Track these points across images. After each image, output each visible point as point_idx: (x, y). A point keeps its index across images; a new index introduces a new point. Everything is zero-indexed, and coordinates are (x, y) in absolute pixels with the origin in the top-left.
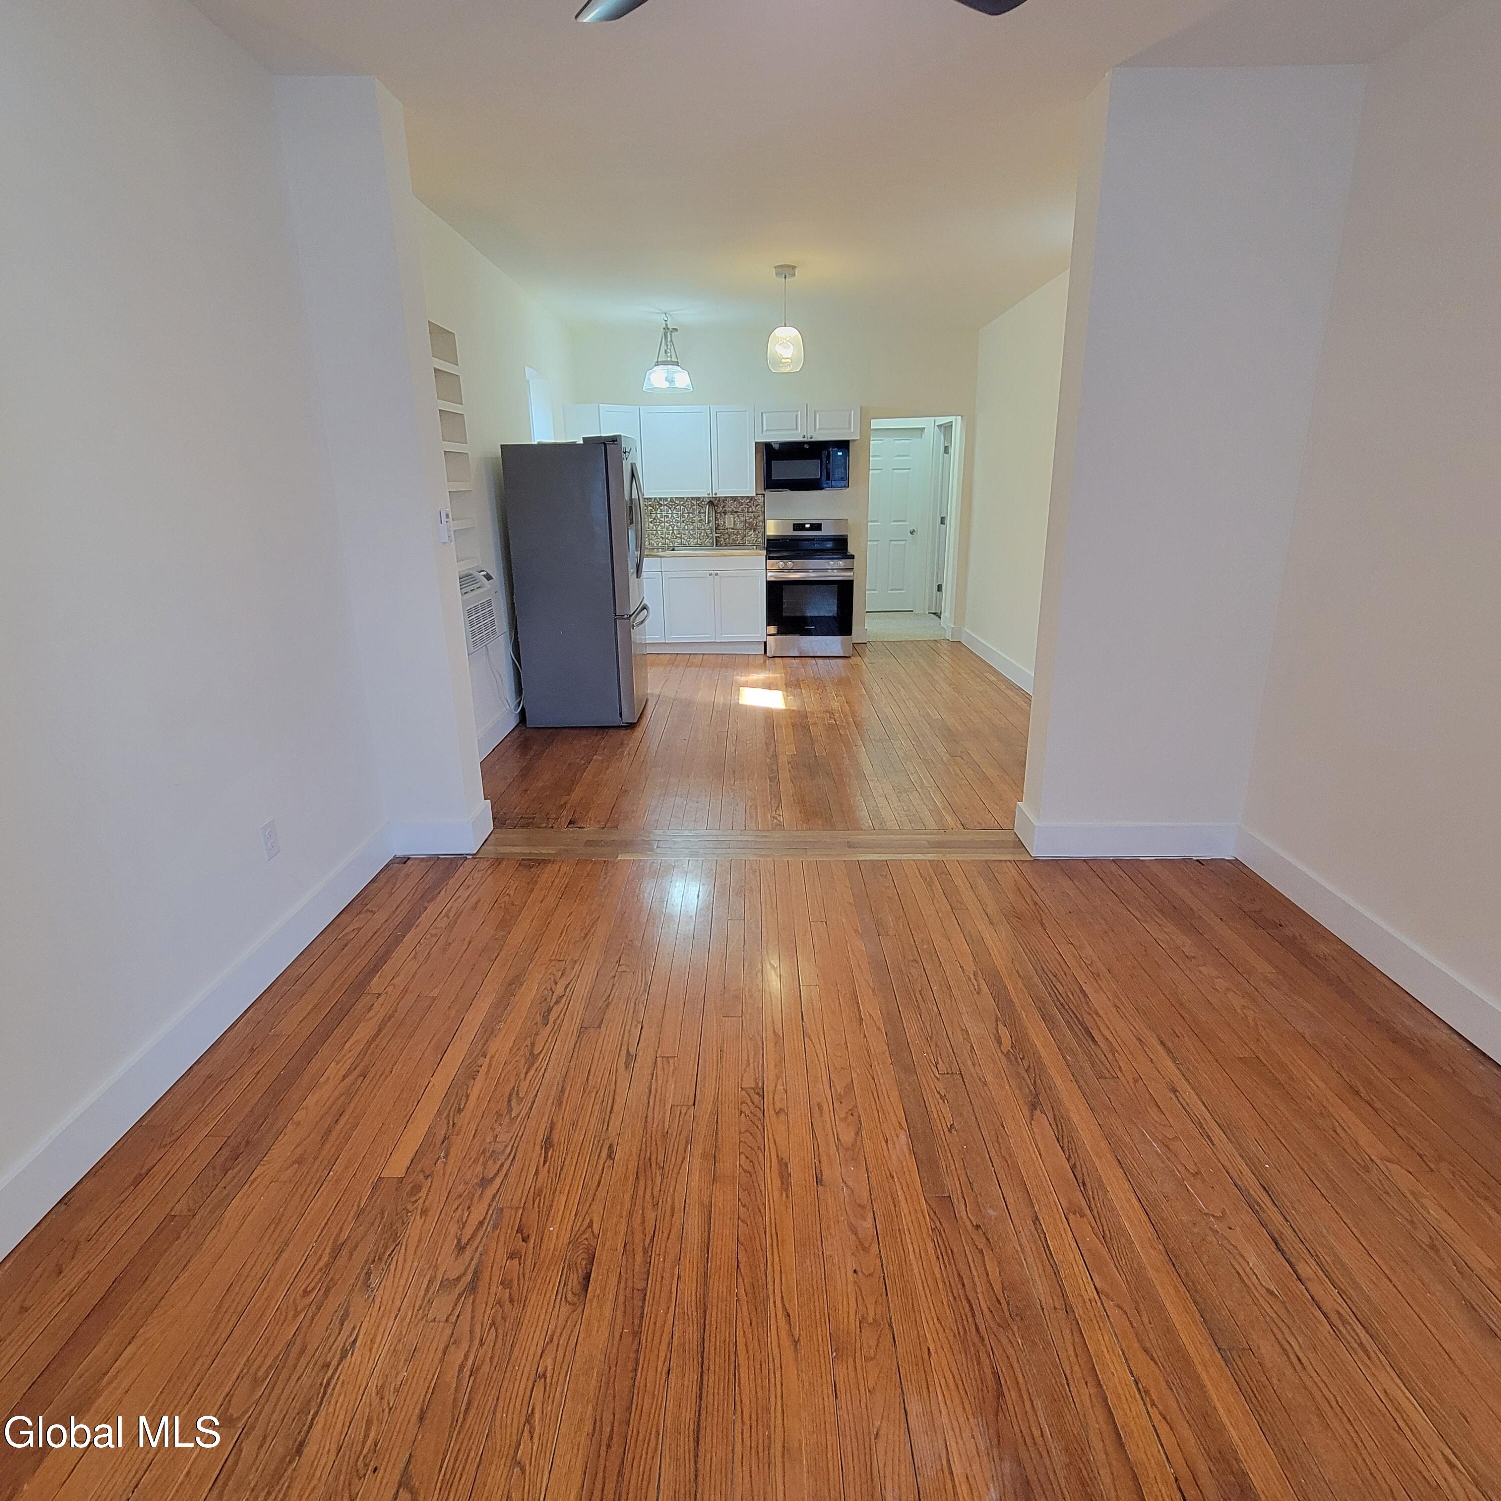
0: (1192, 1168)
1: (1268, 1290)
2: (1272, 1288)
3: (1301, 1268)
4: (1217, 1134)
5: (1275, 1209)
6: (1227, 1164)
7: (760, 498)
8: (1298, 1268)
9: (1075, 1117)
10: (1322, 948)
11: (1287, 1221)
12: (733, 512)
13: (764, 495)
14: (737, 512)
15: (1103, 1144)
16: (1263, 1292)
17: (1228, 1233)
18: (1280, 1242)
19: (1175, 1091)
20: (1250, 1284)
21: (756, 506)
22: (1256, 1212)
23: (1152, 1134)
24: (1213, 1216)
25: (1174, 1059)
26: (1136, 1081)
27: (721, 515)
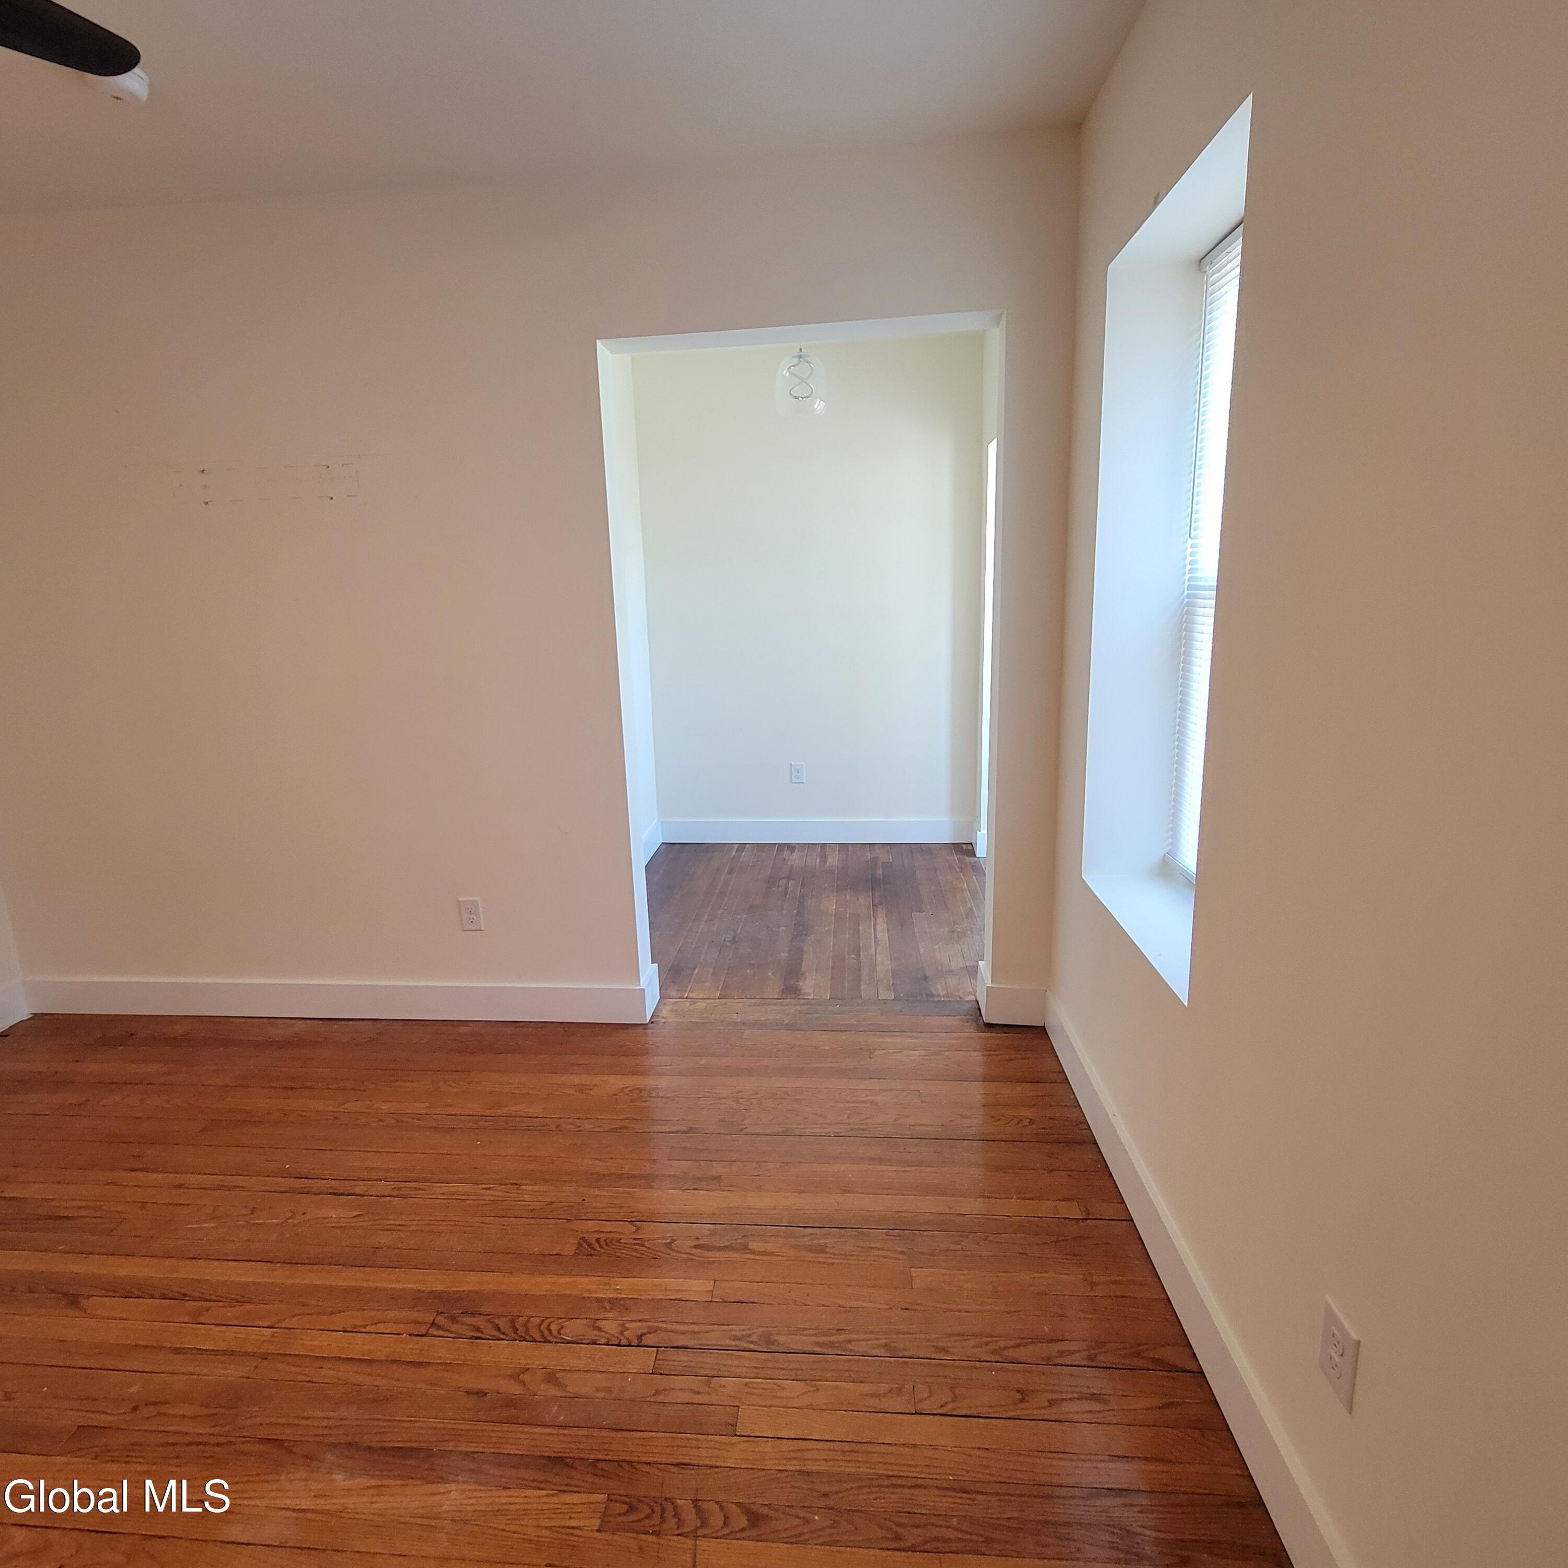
0: (247, 1211)
1: (355, 1217)
2: (356, 1213)
3: (357, 1191)
4: (240, 1181)
5: (316, 1180)
6: (264, 1188)
8: (357, 1193)
9: (123, 1273)
10: (179, 1029)
11: (328, 1179)
15: (168, 1262)
16: (355, 1220)
17: (306, 1217)
18: (335, 1191)
19: (180, 1186)
20: (343, 1225)
22: (307, 1193)
23: (197, 1223)
24: (288, 1219)
25: (154, 1171)
26: (143, 1208)
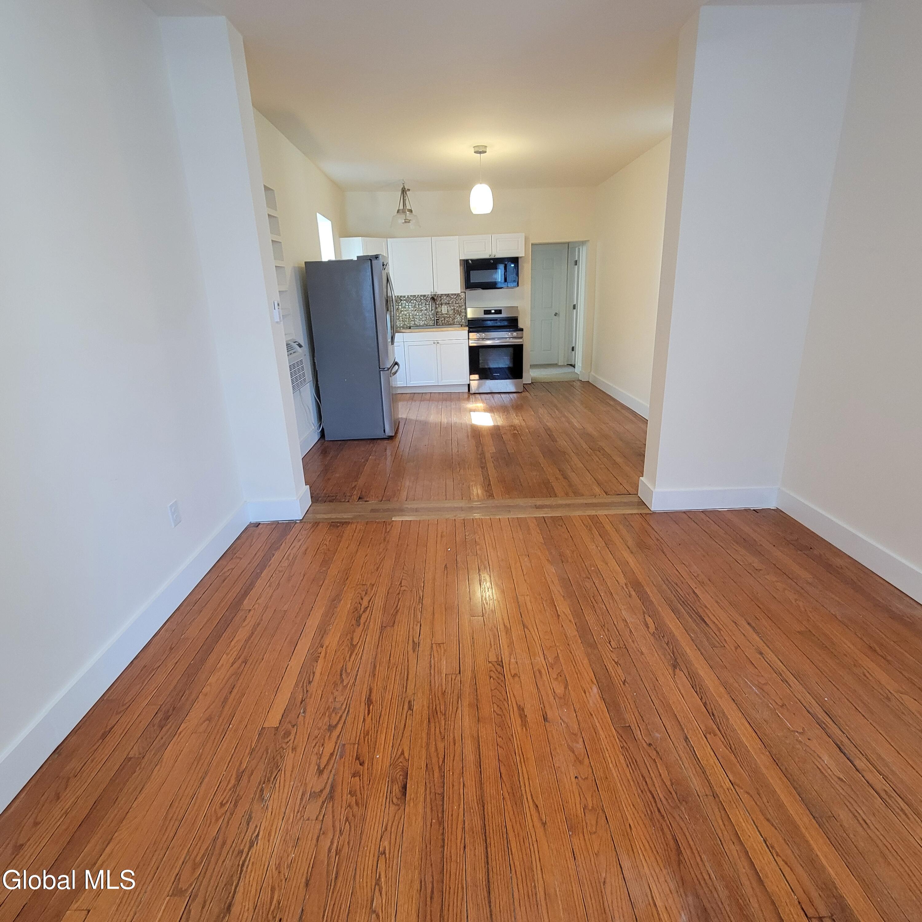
0: (780, 703)
1: (839, 778)
2: (841, 777)
3: (857, 763)
4: (792, 680)
5: (835, 726)
6: (800, 698)
7: (463, 294)
8: (855, 763)
9: (701, 673)
11: (844, 733)
12: (446, 304)
13: (465, 292)
14: (449, 304)
15: (722, 689)
16: (836, 779)
17: (808, 743)
18: (842, 747)
19: (761, 653)
20: (826, 774)
21: (461, 299)
22: (823, 729)
23: (751, 682)
24: (797, 732)
25: (757, 633)
26: (736, 648)
27: (439, 306)
